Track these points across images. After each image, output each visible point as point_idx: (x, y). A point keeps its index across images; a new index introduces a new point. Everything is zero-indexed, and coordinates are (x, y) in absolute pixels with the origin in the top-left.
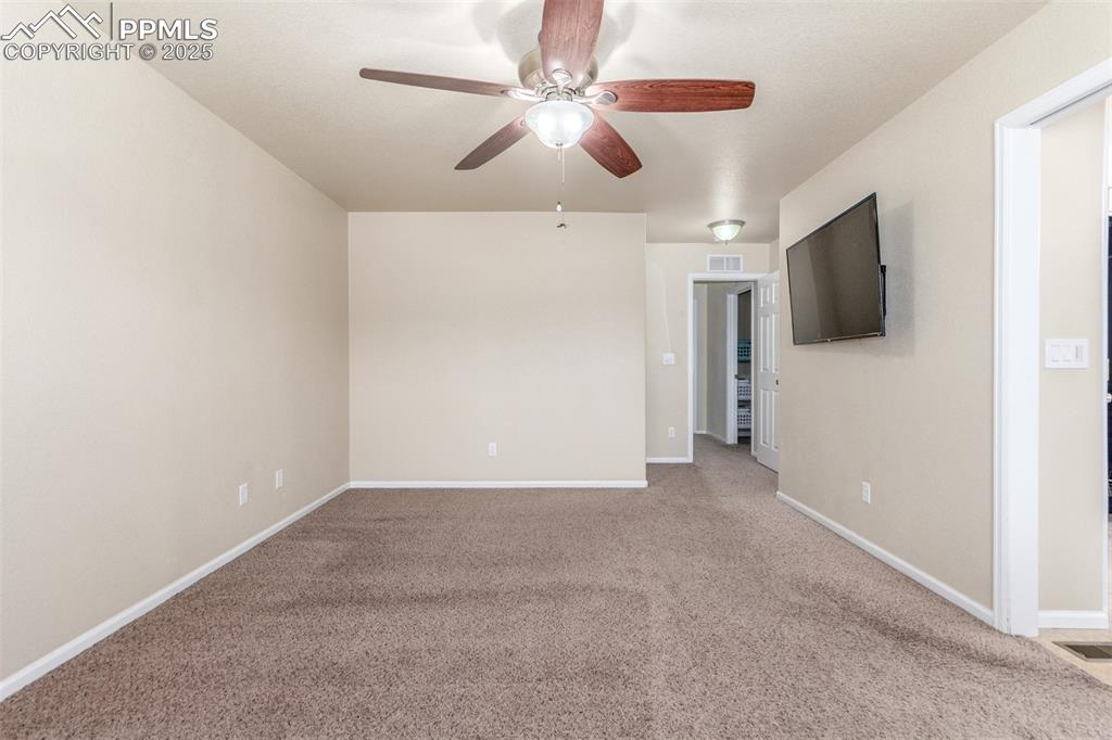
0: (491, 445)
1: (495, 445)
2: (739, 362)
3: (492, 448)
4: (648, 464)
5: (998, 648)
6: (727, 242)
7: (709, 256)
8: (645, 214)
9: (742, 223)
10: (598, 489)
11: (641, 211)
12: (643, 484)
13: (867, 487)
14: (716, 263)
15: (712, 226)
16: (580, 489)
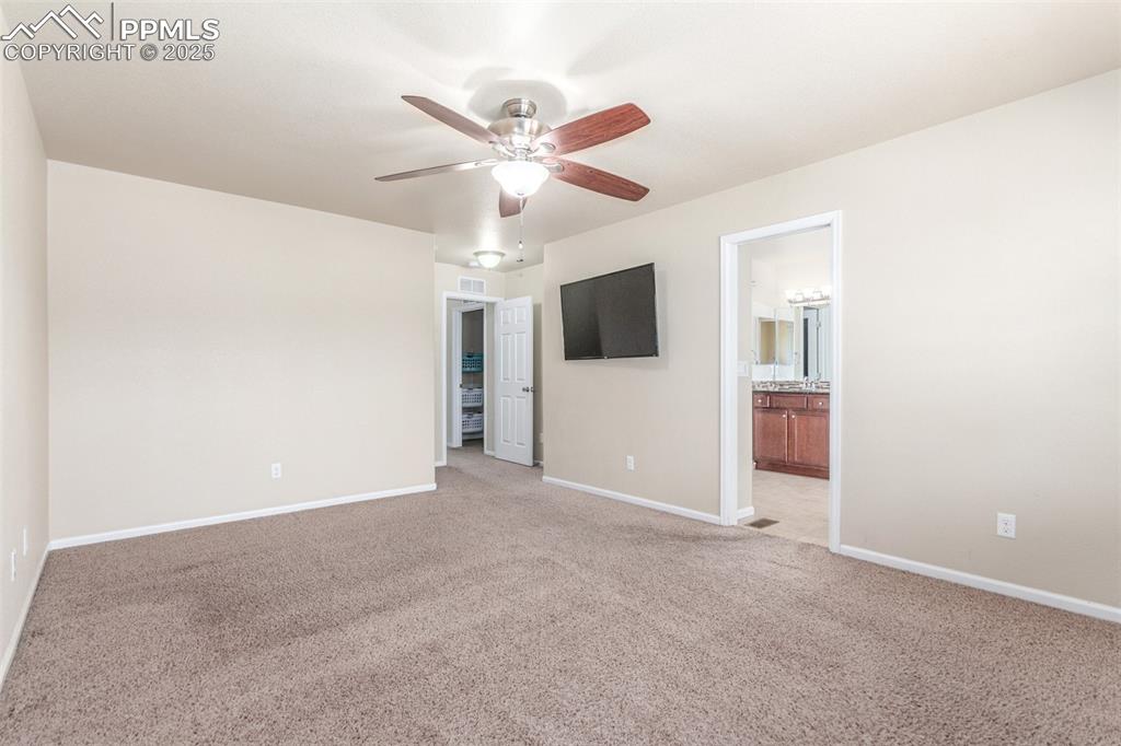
0: (274, 466)
1: (279, 465)
2: (463, 372)
3: (276, 469)
4: (436, 468)
5: (732, 533)
6: (490, 269)
7: (460, 278)
8: (434, 236)
9: (503, 255)
10: (395, 497)
11: (431, 231)
12: (433, 486)
13: (630, 458)
14: (465, 284)
15: (477, 254)
16: (366, 502)
